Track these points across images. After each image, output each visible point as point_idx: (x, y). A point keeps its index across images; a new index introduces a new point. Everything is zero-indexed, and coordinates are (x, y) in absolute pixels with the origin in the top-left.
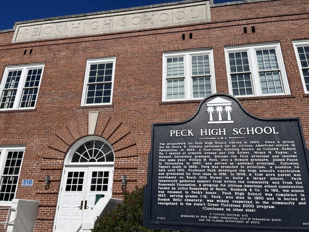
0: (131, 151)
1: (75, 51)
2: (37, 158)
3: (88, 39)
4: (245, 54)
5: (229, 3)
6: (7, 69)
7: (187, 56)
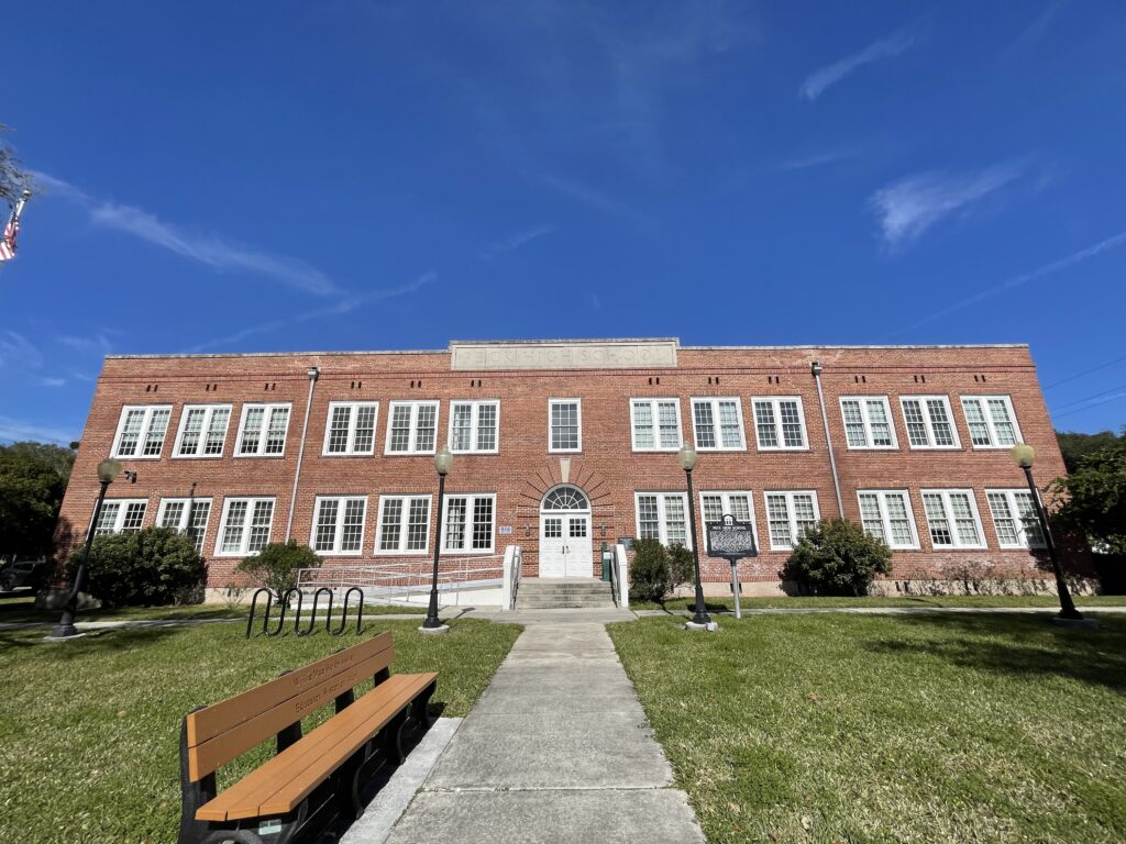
0: (605, 500)
2: (512, 505)
3: (549, 373)
4: (709, 405)
5: (694, 348)
6: (453, 404)
7: (654, 402)
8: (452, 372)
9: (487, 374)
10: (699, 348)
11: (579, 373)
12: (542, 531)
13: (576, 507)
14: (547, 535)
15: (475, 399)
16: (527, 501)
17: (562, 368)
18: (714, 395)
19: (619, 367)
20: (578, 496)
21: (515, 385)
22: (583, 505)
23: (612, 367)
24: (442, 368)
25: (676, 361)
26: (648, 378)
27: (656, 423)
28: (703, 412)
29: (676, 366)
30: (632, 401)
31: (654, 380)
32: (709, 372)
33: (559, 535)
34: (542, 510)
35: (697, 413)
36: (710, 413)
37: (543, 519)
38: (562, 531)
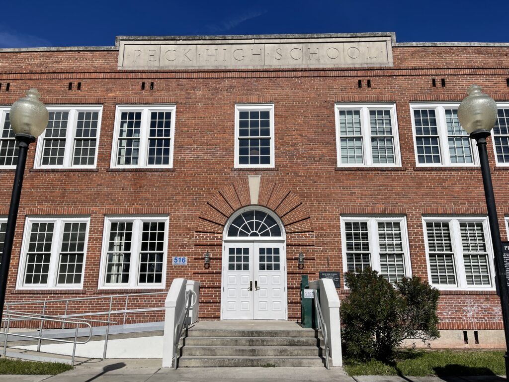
0: (305, 226)
1: (217, 91)
2: (188, 231)
3: (234, 75)
4: (432, 112)
5: (414, 44)
6: (119, 110)
7: (365, 109)
8: (120, 72)
9: (161, 75)
10: (421, 44)
11: (273, 74)
12: (225, 262)
13: (267, 234)
14: (231, 267)
15: (147, 104)
16: (208, 226)
17: (251, 68)
18: (438, 100)
19: (321, 67)
20: (270, 221)
21: (194, 88)
22: (277, 232)
23: (312, 67)
24: (107, 68)
25: (391, 59)
26: (356, 80)
27: (367, 135)
28: (426, 122)
29: (391, 65)
30: (337, 108)
31: (364, 83)
32: (433, 72)
33: (246, 267)
34: (225, 237)
35: (418, 122)
36: (434, 122)
37: (226, 247)
38: (250, 263)
